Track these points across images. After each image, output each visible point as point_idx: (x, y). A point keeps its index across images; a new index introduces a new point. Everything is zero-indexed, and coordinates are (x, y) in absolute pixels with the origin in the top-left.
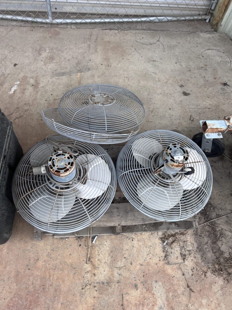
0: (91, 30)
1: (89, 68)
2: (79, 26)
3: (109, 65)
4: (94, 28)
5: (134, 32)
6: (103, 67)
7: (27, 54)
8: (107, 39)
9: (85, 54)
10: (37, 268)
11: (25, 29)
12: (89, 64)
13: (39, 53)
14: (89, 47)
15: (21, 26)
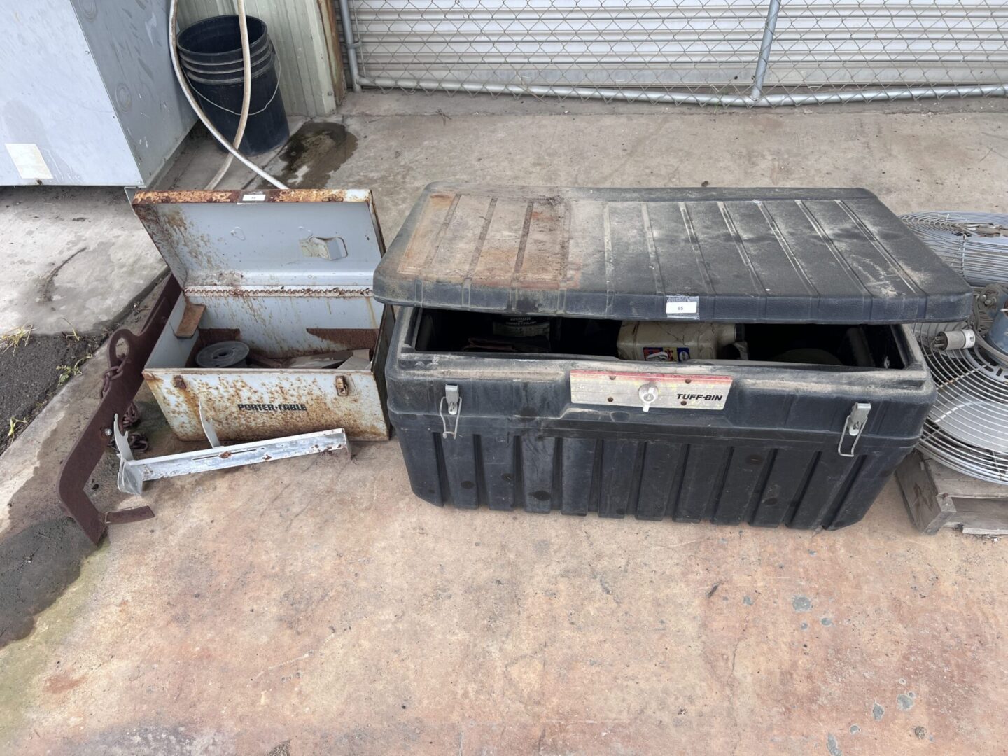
0: (858, 116)
1: (888, 189)
2: (821, 109)
3: (939, 182)
4: (861, 112)
5: (970, 116)
6: (925, 186)
7: (722, 164)
8: (906, 130)
9: (866, 162)
10: (943, 596)
11: (696, 118)
12: (883, 180)
13: (749, 160)
14: (868, 147)
15: (684, 114)
